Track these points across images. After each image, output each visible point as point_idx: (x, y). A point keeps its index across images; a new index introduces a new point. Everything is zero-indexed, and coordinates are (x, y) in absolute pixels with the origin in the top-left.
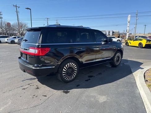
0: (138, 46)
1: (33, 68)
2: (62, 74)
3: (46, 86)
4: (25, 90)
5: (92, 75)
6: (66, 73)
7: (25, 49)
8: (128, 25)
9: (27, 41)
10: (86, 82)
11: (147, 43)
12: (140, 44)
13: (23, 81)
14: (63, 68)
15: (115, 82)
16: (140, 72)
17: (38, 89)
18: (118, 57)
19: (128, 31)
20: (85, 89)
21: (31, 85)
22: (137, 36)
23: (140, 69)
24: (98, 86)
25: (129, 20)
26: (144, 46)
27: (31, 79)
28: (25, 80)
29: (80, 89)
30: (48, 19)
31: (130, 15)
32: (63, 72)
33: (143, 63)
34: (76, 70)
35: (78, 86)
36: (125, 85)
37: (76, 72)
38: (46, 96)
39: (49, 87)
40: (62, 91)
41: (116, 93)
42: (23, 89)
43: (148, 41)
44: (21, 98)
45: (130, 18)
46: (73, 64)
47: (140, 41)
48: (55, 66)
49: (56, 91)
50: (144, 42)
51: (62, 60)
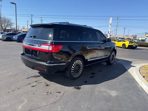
0: (121, 46)
1: (46, 64)
2: (71, 70)
3: (55, 83)
4: (35, 87)
5: (94, 72)
6: (74, 70)
7: (30, 45)
8: (110, 27)
9: (36, 37)
10: (91, 78)
11: (130, 44)
12: (124, 45)
13: (27, 78)
14: (72, 65)
15: (117, 78)
16: (135, 69)
17: (49, 86)
18: (113, 56)
19: (109, 33)
20: (94, 85)
21: (38, 82)
22: (117, 38)
23: (132, 67)
24: (104, 82)
25: (111, 22)
26: (127, 47)
27: (36, 77)
28: (29, 78)
29: (90, 85)
30: (32, 16)
31: (111, 18)
32: (72, 69)
33: (132, 62)
34: (82, 67)
35: (86, 83)
36: (127, 81)
37: (82, 69)
38: (60, 92)
39: (58, 83)
40: (74, 87)
41: (123, 87)
42: (32, 86)
43: (130, 42)
44: (35, 95)
45: (111, 21)
46: (80, 62)
47: (124, 43)
48: (66, 63)
49: (67, 88)
50: (127, 43)
51: (71, 58)
